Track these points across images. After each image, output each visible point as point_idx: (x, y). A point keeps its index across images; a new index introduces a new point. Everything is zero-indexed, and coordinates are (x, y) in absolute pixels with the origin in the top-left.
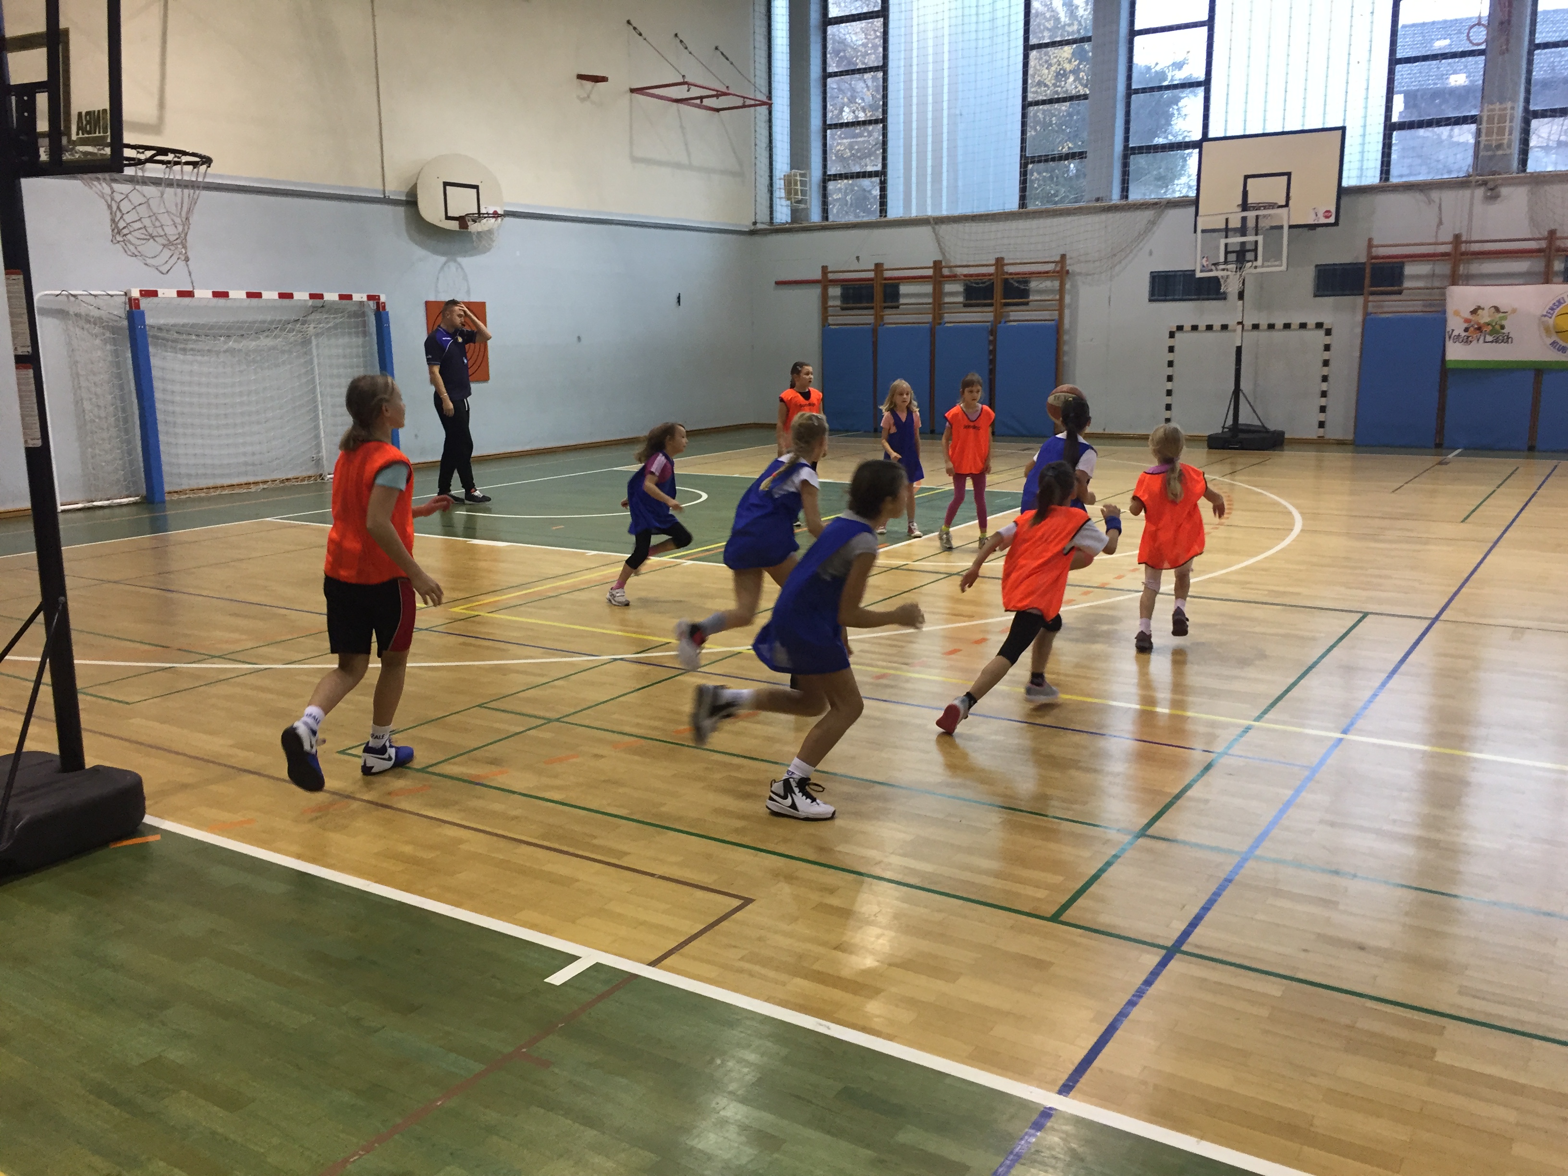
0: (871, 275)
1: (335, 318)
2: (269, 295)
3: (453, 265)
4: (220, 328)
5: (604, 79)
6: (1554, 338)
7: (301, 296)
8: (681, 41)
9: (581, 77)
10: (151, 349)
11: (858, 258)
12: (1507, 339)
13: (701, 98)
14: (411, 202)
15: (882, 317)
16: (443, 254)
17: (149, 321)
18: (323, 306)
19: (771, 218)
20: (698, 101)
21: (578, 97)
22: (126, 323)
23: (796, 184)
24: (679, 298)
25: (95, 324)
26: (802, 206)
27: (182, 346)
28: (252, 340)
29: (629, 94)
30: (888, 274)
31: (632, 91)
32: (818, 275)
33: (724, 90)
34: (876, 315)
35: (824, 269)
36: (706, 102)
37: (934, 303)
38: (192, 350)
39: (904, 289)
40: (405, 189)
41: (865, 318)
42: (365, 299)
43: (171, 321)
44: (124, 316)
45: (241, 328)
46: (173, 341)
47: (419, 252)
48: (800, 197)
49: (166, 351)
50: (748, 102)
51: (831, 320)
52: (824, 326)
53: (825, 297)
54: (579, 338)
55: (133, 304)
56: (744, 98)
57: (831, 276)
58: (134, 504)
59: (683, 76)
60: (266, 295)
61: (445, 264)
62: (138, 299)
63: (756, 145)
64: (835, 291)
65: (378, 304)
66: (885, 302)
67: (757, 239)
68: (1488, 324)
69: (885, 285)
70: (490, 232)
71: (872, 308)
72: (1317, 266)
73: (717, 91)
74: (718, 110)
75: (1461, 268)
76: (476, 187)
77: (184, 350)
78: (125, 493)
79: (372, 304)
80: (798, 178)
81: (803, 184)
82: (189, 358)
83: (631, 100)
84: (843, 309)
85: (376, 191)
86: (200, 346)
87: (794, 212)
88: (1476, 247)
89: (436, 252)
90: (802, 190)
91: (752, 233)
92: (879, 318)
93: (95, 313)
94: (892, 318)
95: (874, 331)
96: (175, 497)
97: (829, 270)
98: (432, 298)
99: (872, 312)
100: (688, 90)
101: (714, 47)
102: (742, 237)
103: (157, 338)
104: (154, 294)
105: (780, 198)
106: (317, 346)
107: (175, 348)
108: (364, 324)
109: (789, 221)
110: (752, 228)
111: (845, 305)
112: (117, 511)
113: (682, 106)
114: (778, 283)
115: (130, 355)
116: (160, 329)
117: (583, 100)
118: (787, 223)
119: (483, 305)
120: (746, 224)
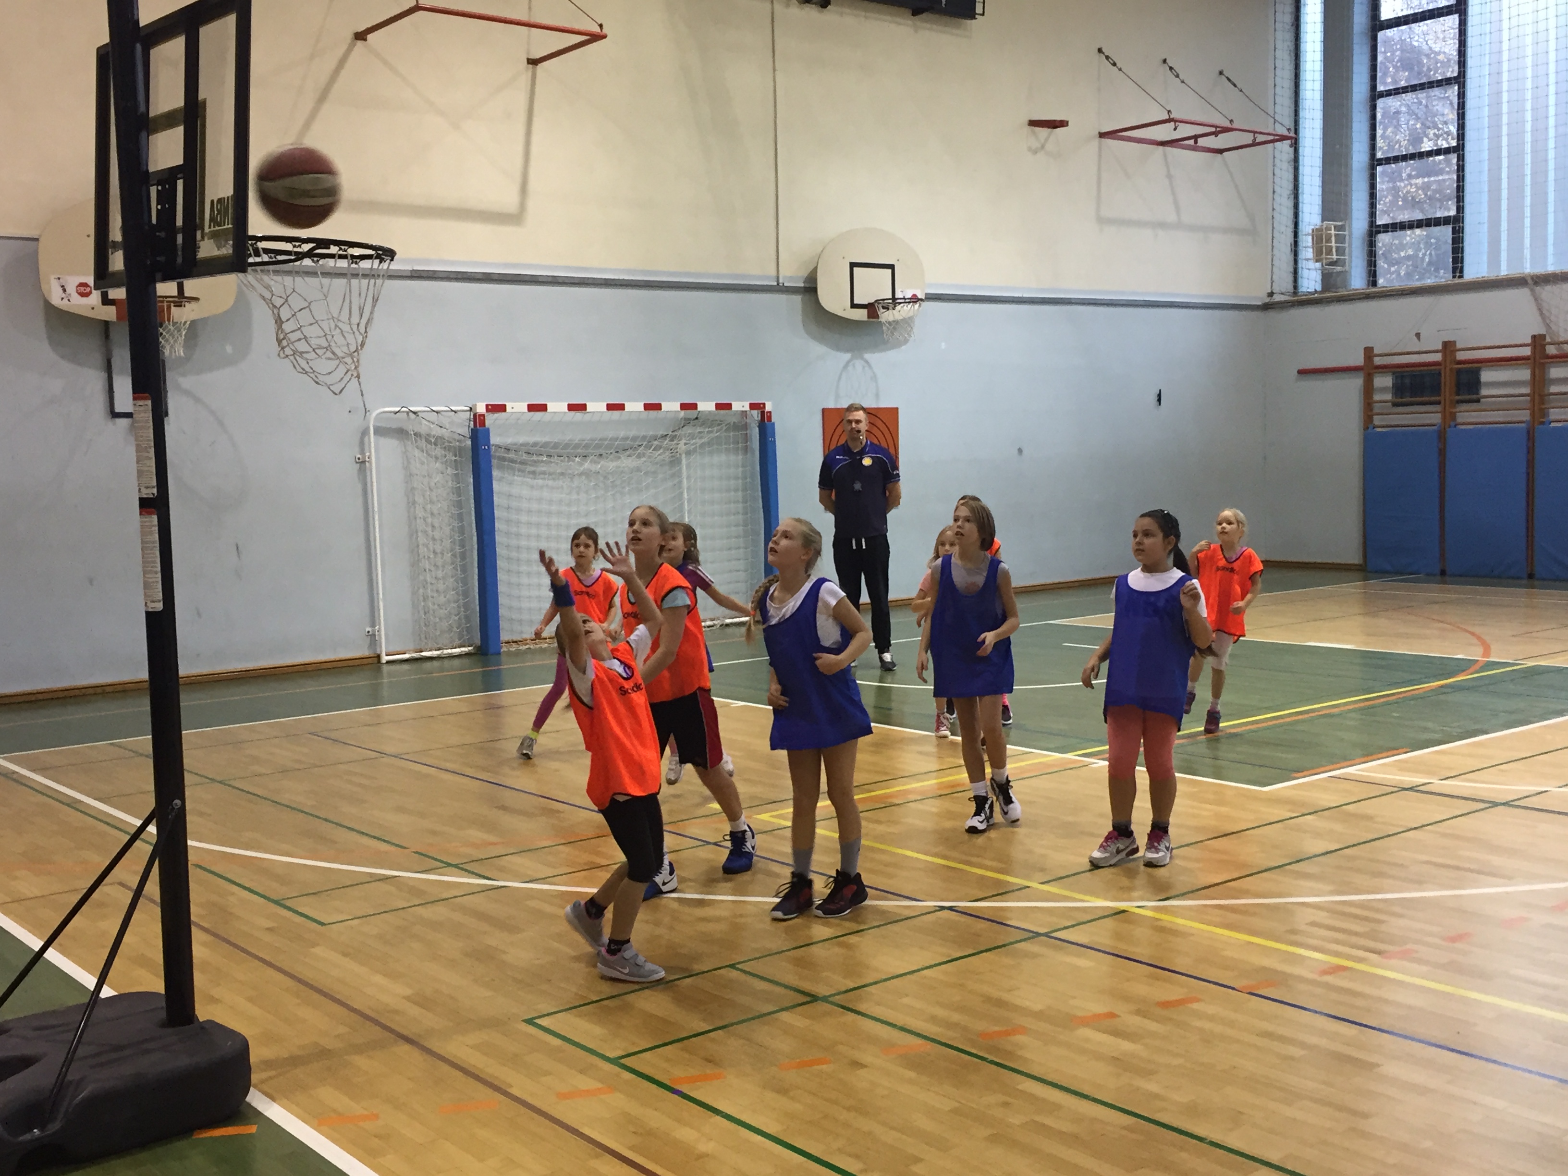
0: (1438, 357)
1: (709, 432)
2: (634, 407)
3: (858, 363)
4: (576, 446)
5: (1062, 124)
7: (671, 406)
8: (1171, 68)
9: (1033, 123)
10: (495, 473)
11: (1418, 335)
13: (1196, 138)
14: (810, 289)
15: (1453, 416)
16: (847, 350)
17: (495, 440)
18: (697, 418)
19: (1295, 287)
20: (1191, 142)
21: (1030, 149)
22: (469, 442)
23: (1329, 240)
24: (1159, 395)
25: (436, 444)
26: (1339, 269)
27: (532, 469)
28: (612, 461)
29: (1097, 140)
30: (1461, 356)
31: (1102, 135)
32: (1359, 360)
33: (1228, 124)
34: (1444, 412)
35: (1369, 352)
36: (1202, 142)
37: (1532, 395)
38: (544, 473)
39: (1487, 376)
40: (805, 273)
41: (1429, 417)
42: (747, 408)
43: (521, 439)
44: (468, 434)
45: (598, 446)
46: (521, 463)
47: (818, 349)
48: (1335, 257)
49: (514, 475)
50: (1260, 138)
51: (1377, 420)
52: (1366, 428)
53: (1368, 390)
54: (1020, 451)
55: (478, 420)
56: (1255, 132)
57: (1378, 361)
58: (467, 654)
59: (1169, 112)
60: (629, 407)
61: (848, 363)
62: (483, 415)
63: (1274, 192)
64: (1384, 381)
65: (763, 413)
66: (1458, 394)
67: (1273, 316)
69: (1459, 371)
70: (908, 322)
71: (1439, 403)
73: (1216, 127)
74: (1220, 151)
76: (892, 267)
77: (534, 473)
78: (457, 642)
79: (755, 413)
80: (1333, 232)
81: (1340, 239)
82: (540, 482)
83: (1100, 147)
84: (1395, 405)
85: (768, 278)
86: (553, 468)
87: (1327, 279)
89: (838, 348)
90: (1338, 248)
91: (1266, 307)
92: (1450, 418)
93: (437, 431)
94: (1467, 416)
95: (1441, 435)
96: (513, 648)
97: (1376, 351)
98: (831, 405)
99: (1438, 408)
100: (1175, 129)
101: (1217, 72)
102: (1253, 314)
103: (503, 459)
104: (502, 408)
105: (1307, 260)
106: (688, 466)
107: (523, 471)
108: (746, 438)
109: (1319, 288)
110: (1267, 300)
111: (1400, 400)
112: (446, 663)
113: (1168, 149)
114: (1300, 372)
115: (472, 480)
116: (508, 450)
117: (1035, 152)
118: (1316, 291)
119: (894, 411)
120: (1258, 296)
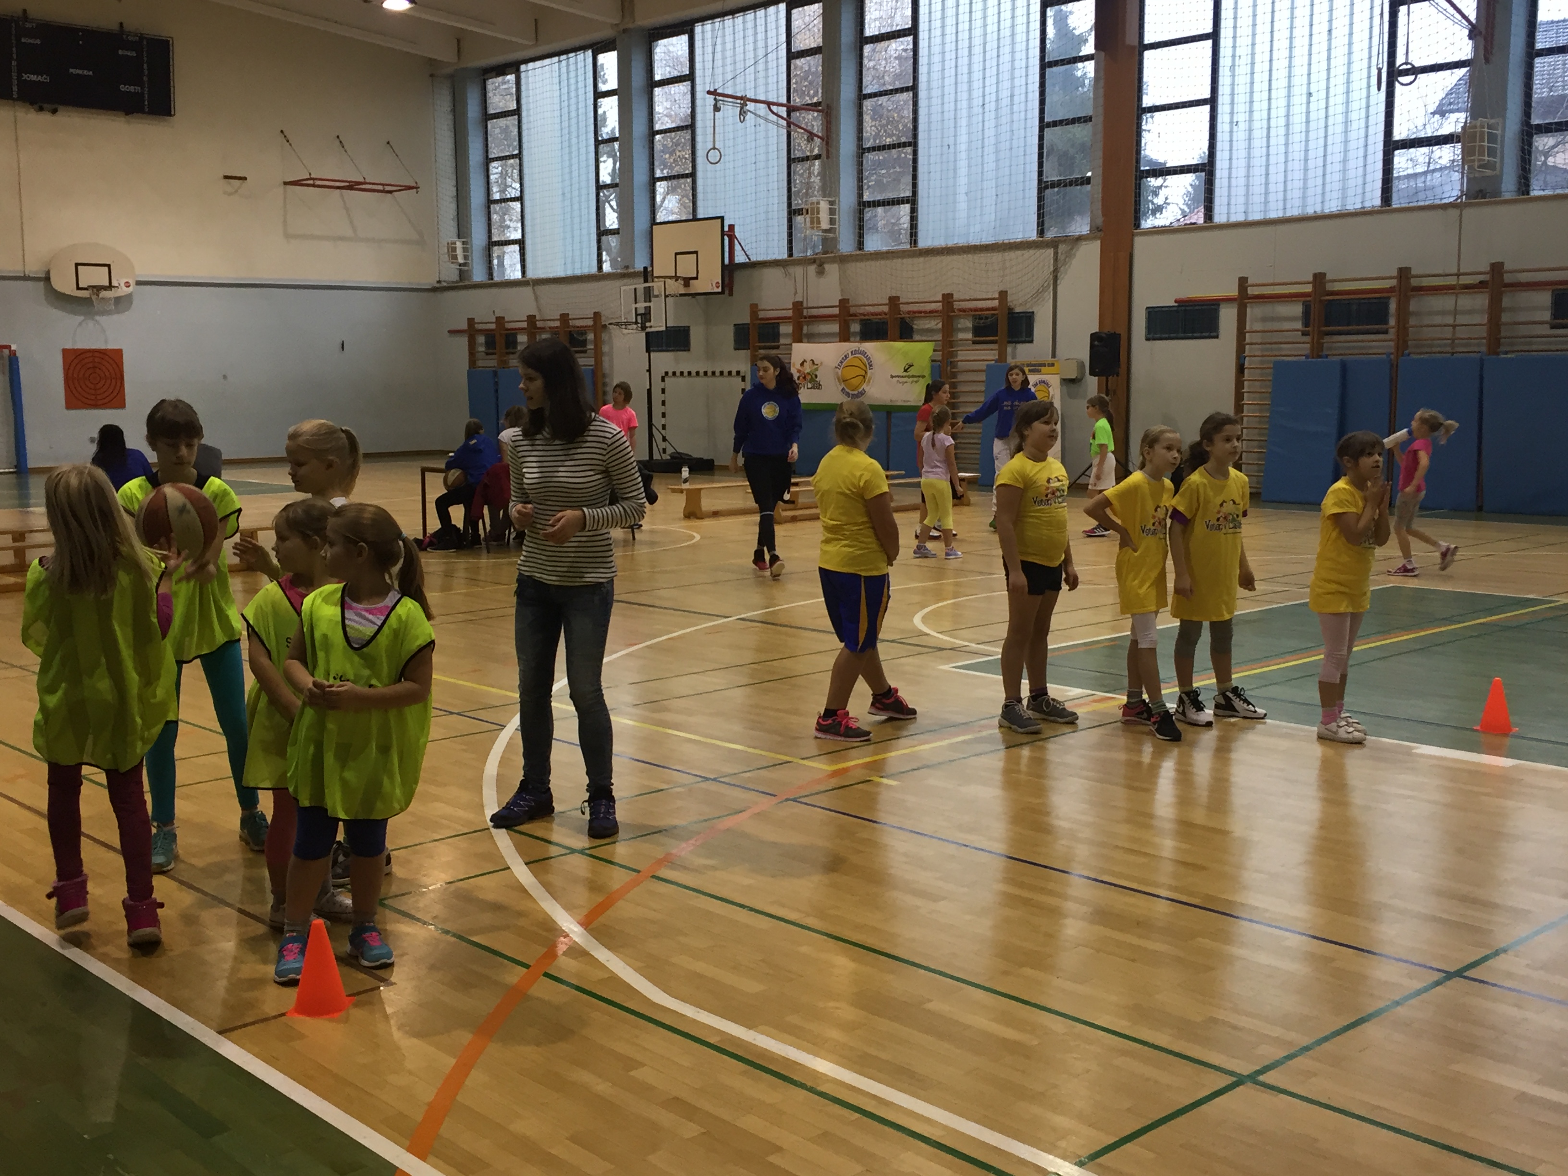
0: (493, 326)
3: (91, 324)
5: (244, 178)
6: (843, 386)
8: (341, 142)
9: (226, 177)
11: (488, 312)
12: (817, 386)
14: (47, 279)
15: (504, 362)
16: (81, 314)
21: (225, 193)
24: (343, 345)
26: (466, 268)
29: (282, 186)
30: (507, 326)
31: (286, 183)
32: (464, 326)
33: (361, 180)
34: (498, 359)
35: (471, 321)
39: (519, 338)
40: (40, 270)
41: (493, 362)
47: (58, 314)
48: (462, 261)
51: (480, 363)
53: (472, 344)
54: (225, 377)
57: (476, 327)
61: (80, 324)
63: (438, 217)
64: (481, 339)
65: (10, 351)
66: (505, 349)
67: (439, 295)
68: (809, 374)
69: (505, 335)
70: (125, 298)
72: (735, 325)
75: (805, 328)
76: (109, 266)
79: (7, 352)
83: (285, 191)
84: (487, 354)
85: (19, 272)
87: (460, 273)
88: (815, 312)
89: (75, 313)
91: (434, 290)
92: (501, 363)
95: (497, 373)
97: (476, 321)
98: (69, 346)
101: (385, 142)
102: (425, 294)
110: (436, 285)
114: (449, 332)
117: (230, 194)
118: (457, 281)
119: (119, 352)
120: (429, 281)
